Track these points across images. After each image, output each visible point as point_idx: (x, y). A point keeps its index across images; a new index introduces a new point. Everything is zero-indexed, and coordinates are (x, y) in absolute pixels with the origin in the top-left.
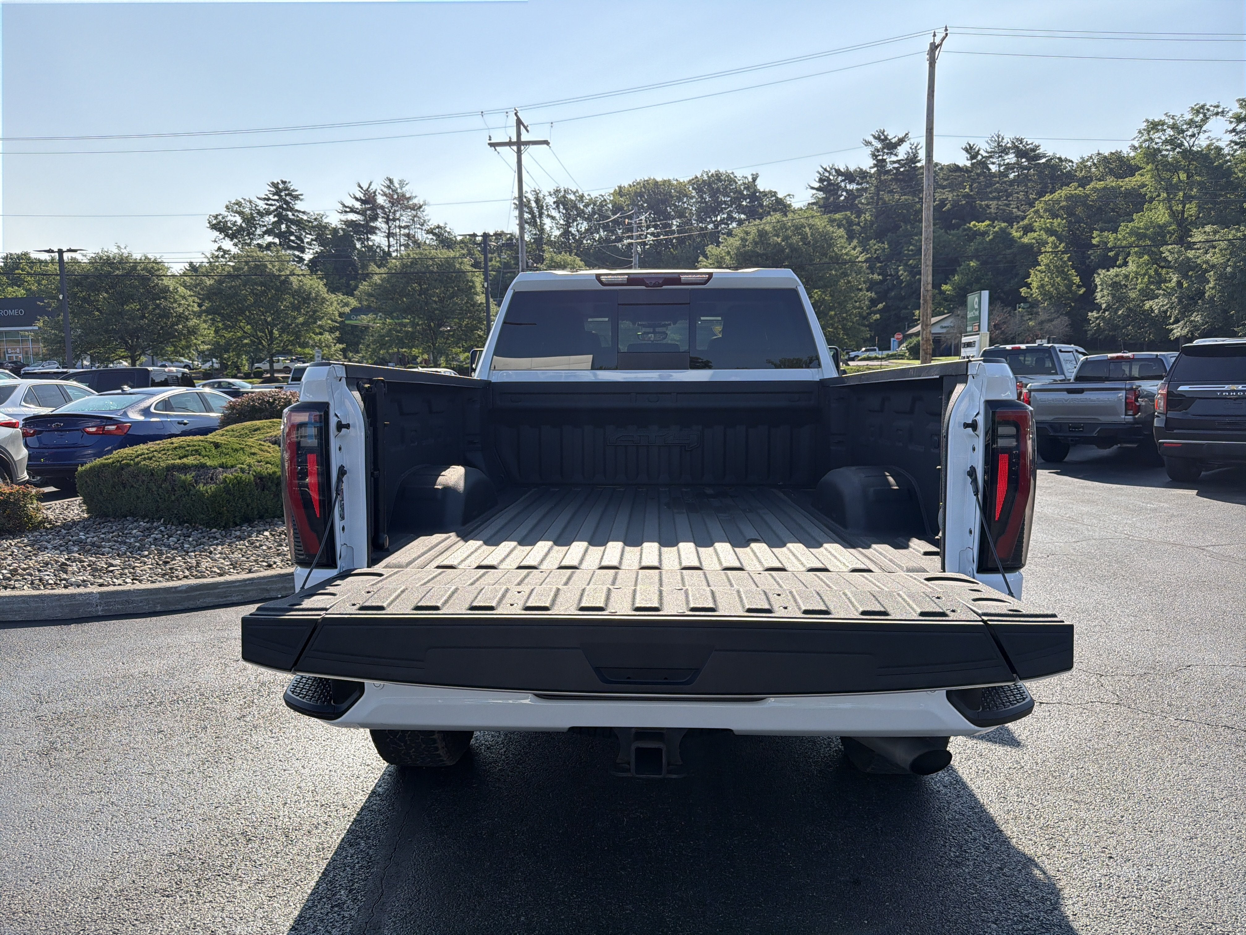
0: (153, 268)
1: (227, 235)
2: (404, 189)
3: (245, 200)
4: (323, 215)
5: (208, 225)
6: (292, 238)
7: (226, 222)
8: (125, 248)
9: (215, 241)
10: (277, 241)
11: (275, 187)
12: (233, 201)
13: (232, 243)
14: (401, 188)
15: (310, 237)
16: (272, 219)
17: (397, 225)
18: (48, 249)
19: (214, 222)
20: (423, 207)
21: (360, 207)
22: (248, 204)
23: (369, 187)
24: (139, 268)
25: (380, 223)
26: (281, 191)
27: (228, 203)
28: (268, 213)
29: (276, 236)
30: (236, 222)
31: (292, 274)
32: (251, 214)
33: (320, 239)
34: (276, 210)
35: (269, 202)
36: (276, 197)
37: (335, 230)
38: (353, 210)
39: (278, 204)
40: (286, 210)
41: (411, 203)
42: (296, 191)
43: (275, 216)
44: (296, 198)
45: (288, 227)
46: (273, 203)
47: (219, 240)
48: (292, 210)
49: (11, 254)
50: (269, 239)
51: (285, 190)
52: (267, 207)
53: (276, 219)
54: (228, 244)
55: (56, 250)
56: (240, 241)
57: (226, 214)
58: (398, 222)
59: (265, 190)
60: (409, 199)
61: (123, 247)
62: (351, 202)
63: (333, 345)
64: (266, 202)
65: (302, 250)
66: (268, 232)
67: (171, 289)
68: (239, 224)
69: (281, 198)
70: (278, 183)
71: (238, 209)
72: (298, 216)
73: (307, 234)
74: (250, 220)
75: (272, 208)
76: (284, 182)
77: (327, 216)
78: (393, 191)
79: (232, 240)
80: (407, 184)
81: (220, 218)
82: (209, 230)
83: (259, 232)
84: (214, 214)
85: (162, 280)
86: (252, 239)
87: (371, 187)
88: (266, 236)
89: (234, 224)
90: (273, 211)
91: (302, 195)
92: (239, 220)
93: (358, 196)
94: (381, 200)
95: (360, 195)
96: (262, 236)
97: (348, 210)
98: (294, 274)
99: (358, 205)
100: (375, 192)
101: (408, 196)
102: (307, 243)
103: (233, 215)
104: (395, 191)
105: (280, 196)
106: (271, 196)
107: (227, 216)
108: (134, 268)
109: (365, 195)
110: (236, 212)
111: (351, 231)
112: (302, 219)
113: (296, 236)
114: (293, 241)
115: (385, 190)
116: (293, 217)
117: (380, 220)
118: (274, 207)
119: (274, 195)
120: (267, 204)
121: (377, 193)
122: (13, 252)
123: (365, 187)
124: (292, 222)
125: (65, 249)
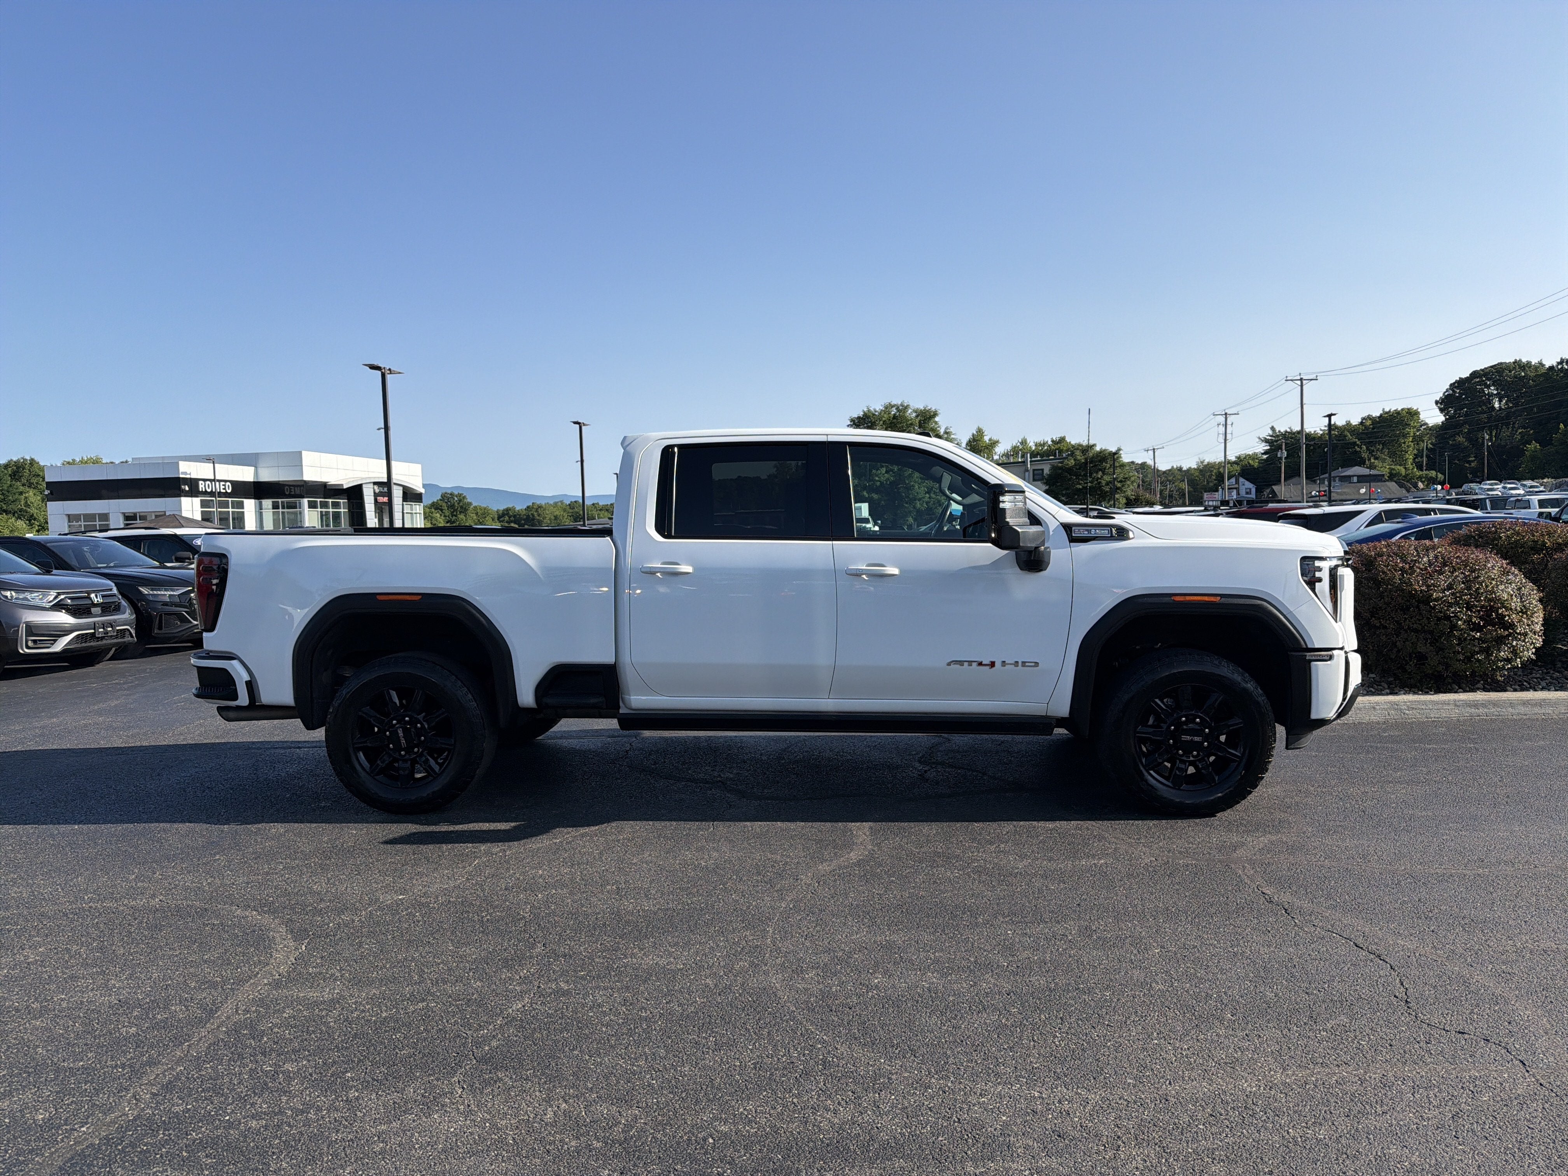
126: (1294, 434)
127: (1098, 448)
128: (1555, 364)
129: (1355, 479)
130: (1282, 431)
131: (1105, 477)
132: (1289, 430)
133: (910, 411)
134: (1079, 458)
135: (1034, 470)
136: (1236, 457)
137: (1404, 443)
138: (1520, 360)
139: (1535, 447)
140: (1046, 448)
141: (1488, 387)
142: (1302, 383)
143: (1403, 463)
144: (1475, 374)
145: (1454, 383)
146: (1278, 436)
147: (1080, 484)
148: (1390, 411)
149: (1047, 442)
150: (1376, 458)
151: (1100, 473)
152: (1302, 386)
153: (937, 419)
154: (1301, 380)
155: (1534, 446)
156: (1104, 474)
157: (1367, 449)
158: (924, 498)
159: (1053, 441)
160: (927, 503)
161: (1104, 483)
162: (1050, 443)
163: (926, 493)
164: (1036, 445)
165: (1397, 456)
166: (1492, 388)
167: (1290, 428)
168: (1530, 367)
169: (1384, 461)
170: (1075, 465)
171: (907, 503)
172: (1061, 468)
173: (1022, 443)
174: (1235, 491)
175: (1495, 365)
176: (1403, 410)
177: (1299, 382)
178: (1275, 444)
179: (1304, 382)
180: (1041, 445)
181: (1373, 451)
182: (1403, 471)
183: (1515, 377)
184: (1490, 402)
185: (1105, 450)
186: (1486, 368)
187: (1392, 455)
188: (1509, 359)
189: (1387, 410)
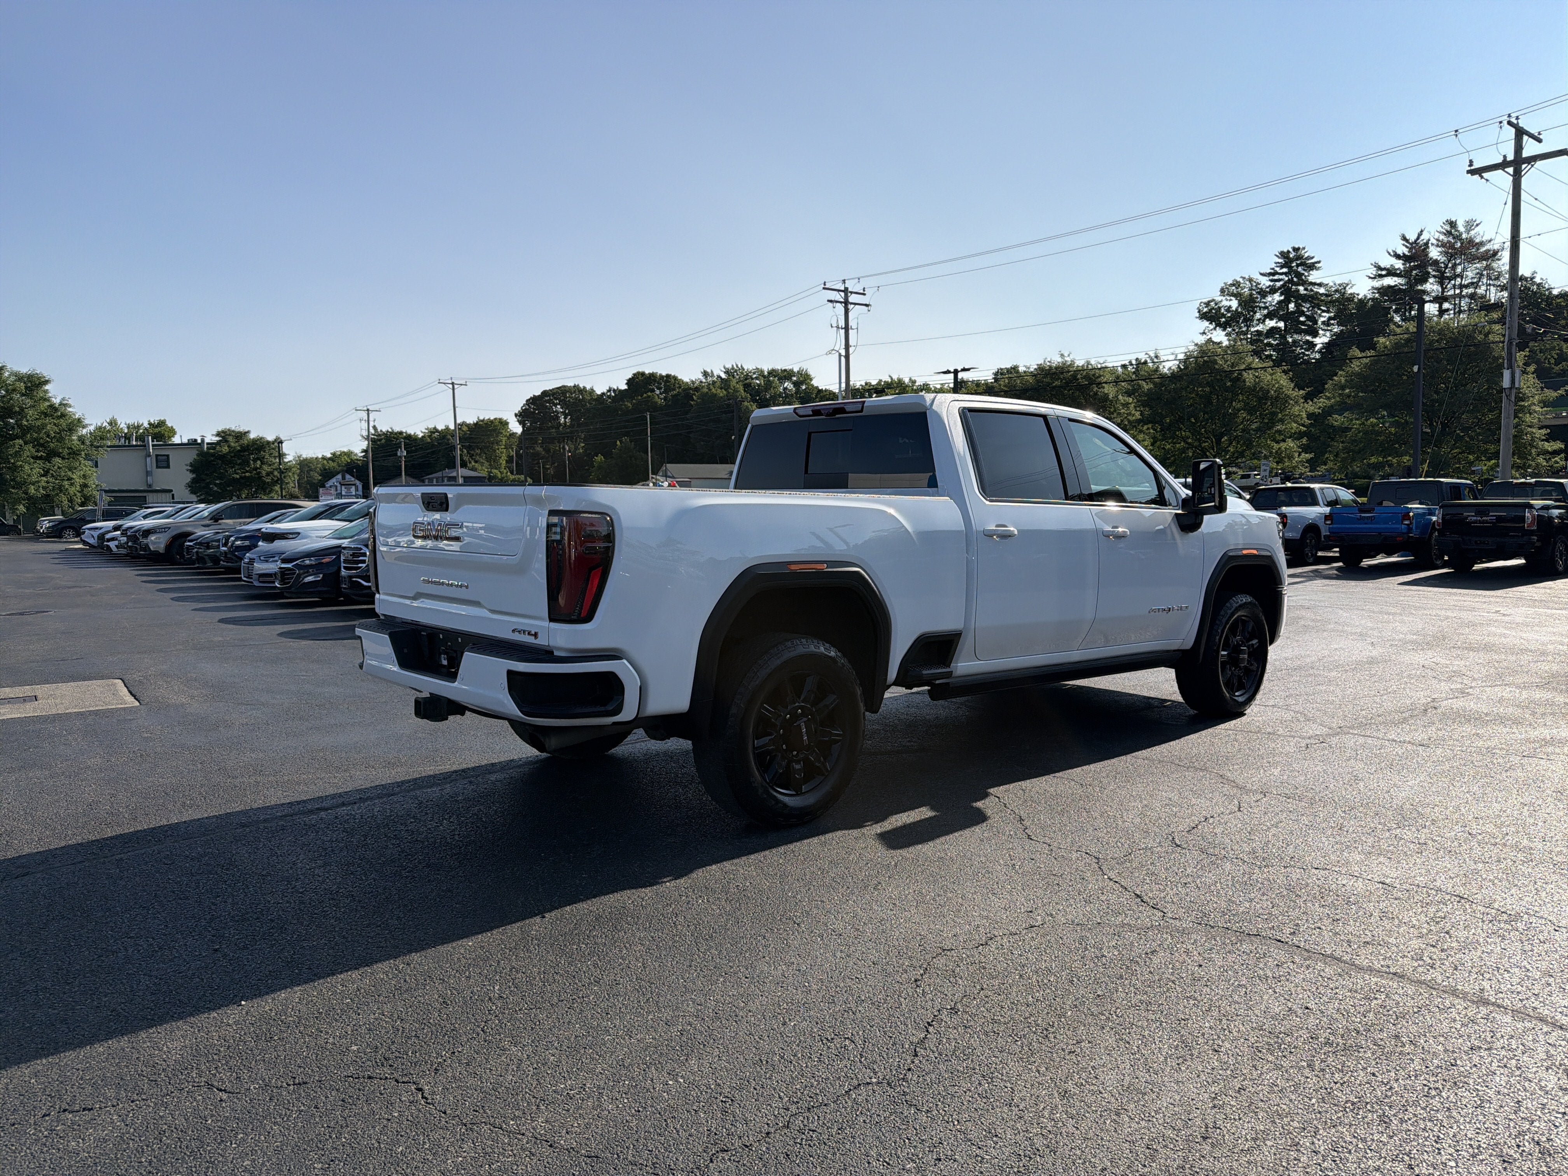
0: (1094, 375)
1: (1219, 325)
2: (1472, 233)
3: (1244, 278)
4: (1348, 285)
5: (1197, 315)
6: (1302, 319)
7: (1220, 308)
8: (1069, 355)
9: (1204, 333)
10: (1281, 325)
11: (1285, 258)
12: (1230, 282)
13: (1224, 333)
14: (1468, 232)
15: (1327, 315)
16: (1277, 297)
17: (1457, 283)
18: (946, 370)
19: (1205, 310)
20: (1500, 254)
21: (1402, 267)
22: (1248, 283)
23: (1418, 238)
24: (1079, 376)
25: (1431, 286)
26: (1291, 261)
27: (1223, 285)
28: (1273, 291)
29: (1280, 319)
30: (1230, 307)
31: (1249, 368)
32: (1251, 295)
33: (1341, 317)
34: (1283, 286)
35: (1276, 277)
36: (1285, 270)
37: (1362, 302)
38: (1391, 272)
39: (1287, 279)
40: (1298, 284)
41: (1483, 249)
42: (1313, 258)
43: (1281, 294)
44: (1312, 267)
45: (1298, 306)
46: (1281, 277)
47: (1209, 331)
48: (1304, 283)
49: (1001, 369)
50: (1271, 323)
51: (1297, 259)
52: (1272, 284)
53: (1282, 298)
54: (1220, 336)
55: (952, 371)
56: (1234, 330)
57: (1219, 299)
58: (1459, 280)
59: (1270, 262)
60: (1482, 244)
61: (1066, 355)
62: (1388, 262)
63: (1296, 455)
64: (1271, 277)
65: (1315, 334)
66: (1270, 316)
67: (1111, 397)
68: (1234, 309)
69: (1291, 271)
70: (1289, 252)
71: (1235, 292)
72: (1312, 290)
73: (1324, 311)
74: (1249, 303)
75: (1278, 284)
76: (1296, 250)
77: (1353, 285)
78: (1454, 238)
79: (1224, 330)
80: (1477, 225)
81: (1212, 304)
82: (1198, 320)
83: (1258, 316)
84: (1206, 300)
85: (1104, 388)
86: (1248, 327)
87: (1422, 237)
88: (1268, 321)
89: (1229, 309)
90: (1280, 288)
91: (1319, 262)
92: (1234, 304)
93: (1400, 252)
94: (1434, 253)
95: (1402, 250)
96: (1262, 321)
97: (1384, 273)
98: (1251, 369)
99: (1399, 265)
100: (1427, 244)
101: (1477, 241)
102: (1323, 323)
103: (1229, 298)
104: (1458, 237)
105: (1290, 268)
106: (1278, 269)
107: (1221, 301)
108: (1074, 377)
109: (1410, 249)
110: (1233, 295)
111: (1386, 301)
112: (1317, 293)
113: (1307, 316)
114: (1303, 323)
115: (1442, 237)
116: (1305, 292)
117: (1431, 280)
118: (1281, 283)
119: (1282, 267)
120: (1271, 281)
121: (1430, 245)
122: (1003, 367)
123: (1412, 237)
124: (1305, 298)
125: (959, 370)
126: (396, 434)
127: (252, 436)
128: (605, 391)
129: (461, 481)
130: (384, 430)
131: (265, 467)
132: (390, 430)
133: (7, 374)
134: (232, 444)
135: (157, 456)
136: (331, 454)
137: (498, 449)
138: (578, 385)
139: (601, 459)
140: (141, 431)
141: (556, 405)
142: (453, 387)
143: (498, 468)
144: (545, 393)
145: (529, 400)
146: (379, 435)
147: (237, 474)
148: (484, 420)
149: (142, 424)
150: (476, 462)
151: (259, 462)
152: (453, 389)
153: (47, 387)
154: (453, 384)
155: (599, 458)
156: (262, 463)
157: (468, 453)
158: (38, 482)
159: (150, 424)
160: (44, 488)
161: (264, 473)
162: (146, 425)
163: (42, 476)
164: (128, 428)
165: (493, 461)
166: (559, 407)
167: (391, 428)
168: (586, 391)
169: (482, 464)
170: (230, 452)
171: (13, 488)
172: (213, 455)
173: (110, 424)
174: (353, 488)
175: (560, 387)
176: (495, 419)
177: (451, 386)
178: (379, 443)
179: (456, 386)
180: (135, 427)
181: (473, 455)
182: (499, 475)
183: (576, 399)
184: (558, 418)
185: (263, 438)
186: (553, 389)
187: (488, 459)
188: (570, 383)
189: (481, 418)
